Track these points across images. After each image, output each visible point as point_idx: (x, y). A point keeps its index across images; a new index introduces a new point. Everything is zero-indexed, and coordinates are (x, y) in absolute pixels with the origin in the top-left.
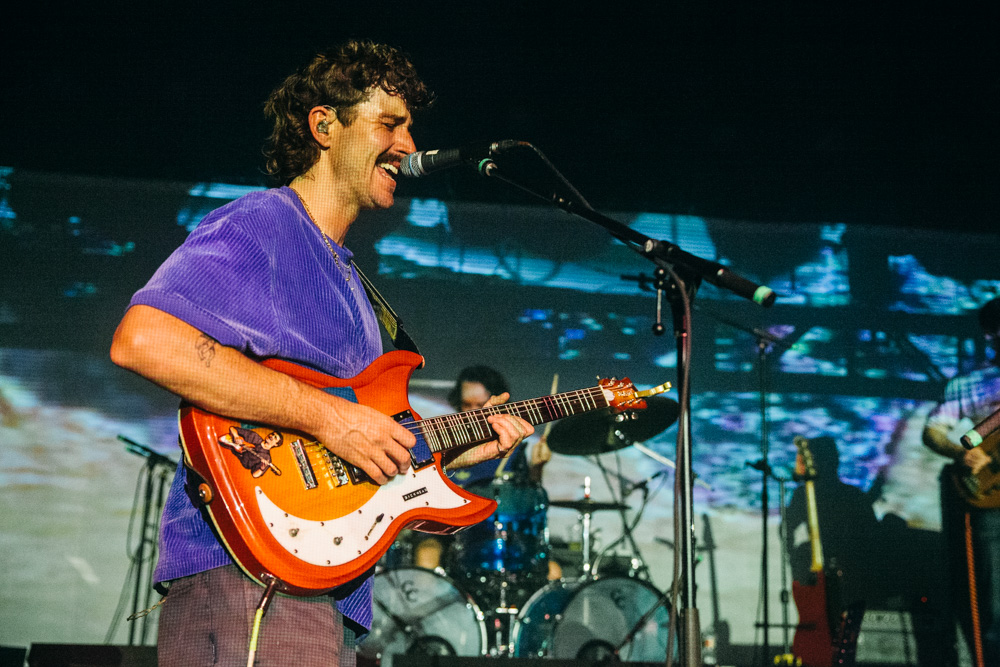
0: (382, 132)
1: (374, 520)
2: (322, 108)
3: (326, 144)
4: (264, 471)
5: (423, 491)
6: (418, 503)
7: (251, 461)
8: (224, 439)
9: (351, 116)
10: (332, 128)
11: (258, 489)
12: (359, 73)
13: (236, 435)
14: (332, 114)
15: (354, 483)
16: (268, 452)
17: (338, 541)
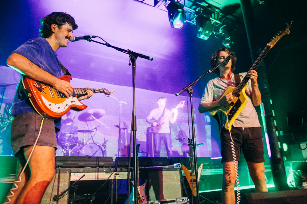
0: (67, 32)
1: (66, 105)
2: (54, 24)
3: (54, 32)
4: (43, 92)
5: (74, 101)
6: (73, 103)
7: (40, 90)
8: (34, 84)
9: (61, 28)
10: (56, 29)
11: (42, 95)
12: (64, 19)
13: (37, 84)
14: (57, 26)
15: (61, 97)
16: (43, 89)
17: (59, 108)
